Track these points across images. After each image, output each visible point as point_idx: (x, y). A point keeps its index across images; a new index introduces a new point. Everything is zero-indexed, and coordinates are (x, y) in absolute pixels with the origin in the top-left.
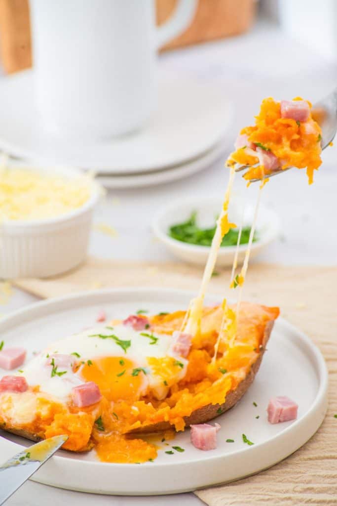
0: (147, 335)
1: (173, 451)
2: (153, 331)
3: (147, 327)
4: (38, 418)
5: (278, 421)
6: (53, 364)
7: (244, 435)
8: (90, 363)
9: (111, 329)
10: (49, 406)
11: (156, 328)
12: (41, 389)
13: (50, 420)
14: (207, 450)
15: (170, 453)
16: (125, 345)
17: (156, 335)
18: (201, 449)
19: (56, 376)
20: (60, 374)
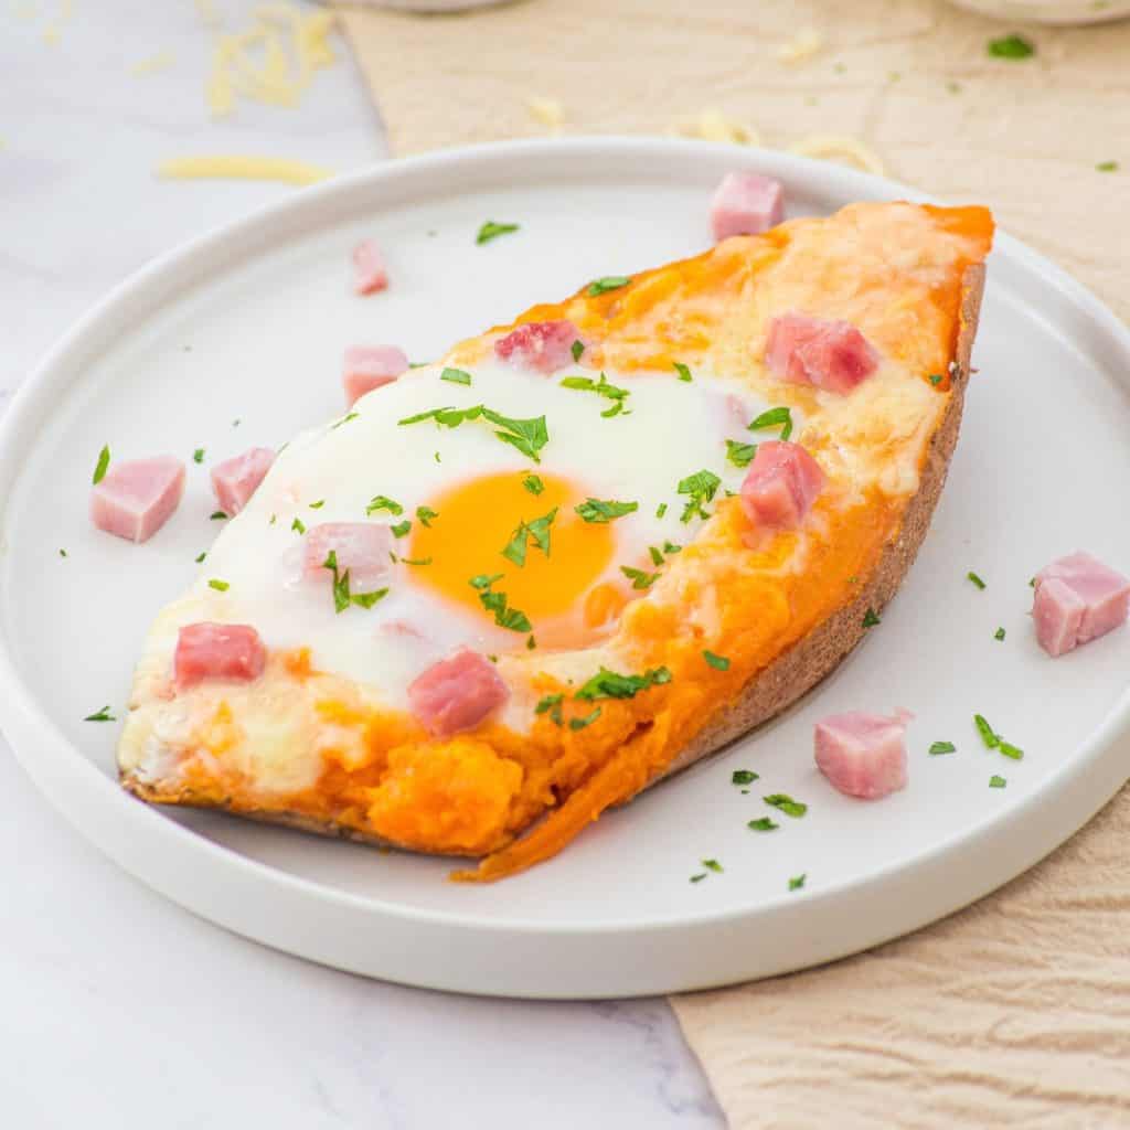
0: (586, 384)
1: (775, 815)
2: (599, 362)
3: (578, 351)
4: (333, 766)
5: (1072, 646)
6: (331, 565)
7: (980, 721)
8: (425, 515)
9: (466, 380)
10: (363, 728)
11: (609, 349)
12: (317, 663)
13: (377, 769)
14: (879, 797)
15: (765, 825)
16: (527, 435)
17: (615, 380)
18: (861, 797)
19: (354, 612)
20: (366, 600)
